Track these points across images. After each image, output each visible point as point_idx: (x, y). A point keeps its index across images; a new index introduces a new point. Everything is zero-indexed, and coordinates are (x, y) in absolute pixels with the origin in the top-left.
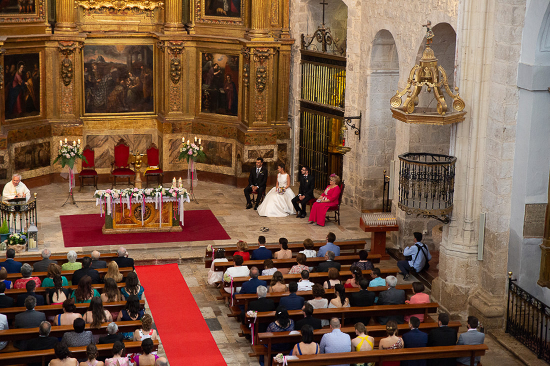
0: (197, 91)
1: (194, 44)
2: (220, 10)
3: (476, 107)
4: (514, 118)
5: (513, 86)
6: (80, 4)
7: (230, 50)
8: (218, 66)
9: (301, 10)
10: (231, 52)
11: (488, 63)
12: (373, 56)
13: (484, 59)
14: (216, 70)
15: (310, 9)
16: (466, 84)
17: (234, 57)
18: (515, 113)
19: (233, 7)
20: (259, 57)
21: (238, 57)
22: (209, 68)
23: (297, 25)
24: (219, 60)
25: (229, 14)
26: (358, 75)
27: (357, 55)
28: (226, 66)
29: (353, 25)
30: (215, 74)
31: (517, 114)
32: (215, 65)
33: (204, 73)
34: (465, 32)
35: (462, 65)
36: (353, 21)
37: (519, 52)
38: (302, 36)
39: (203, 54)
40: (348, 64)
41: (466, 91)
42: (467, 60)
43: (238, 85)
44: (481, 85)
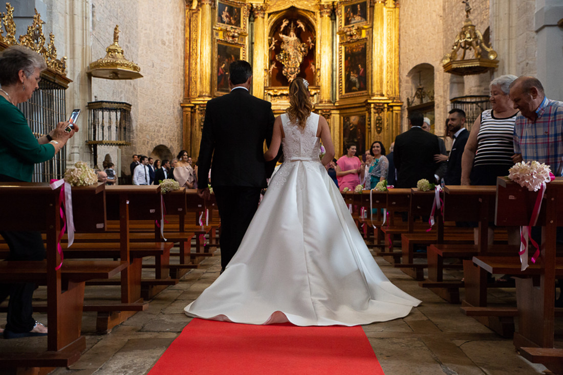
0: (340, 143)
1: (338, 112)
2: (354, 88)
3: (507, 57)
4: (535, 56)
5: (532, 31)
6: (268, 92)
7: (360, 111)
8: (353, 124)
9: (407, 82)
10: (360, 113)
11: (514, 25)
12: (451, 92)
13: (510, 23)
14: (351, 127)
15: (413, 83)
16: (498, 44)
17: (363, 116)
18: (535, 52)
19: (362, 84)
20: (377, 109)
21: (365, 116)
22: (347, 126)
23: (404, 92)
24: (354, 120)
25: (360, 89)
26: (442, 110)
27: (441, 96)
28: (358, 123)
29: (438, 78)
30: (351, 129)
31: (536, 53)
32: (351, 124)
33: (344, 130)
34: (495, 5)
35: (494, 30)
36: (438, 75)
37: (534, 5)
38: (408, 99)
39: (344, 118)
40: (436, 104)
41: (498, 48)
42: (498, 25)
43: (365, 134)
44: (509, 41)
